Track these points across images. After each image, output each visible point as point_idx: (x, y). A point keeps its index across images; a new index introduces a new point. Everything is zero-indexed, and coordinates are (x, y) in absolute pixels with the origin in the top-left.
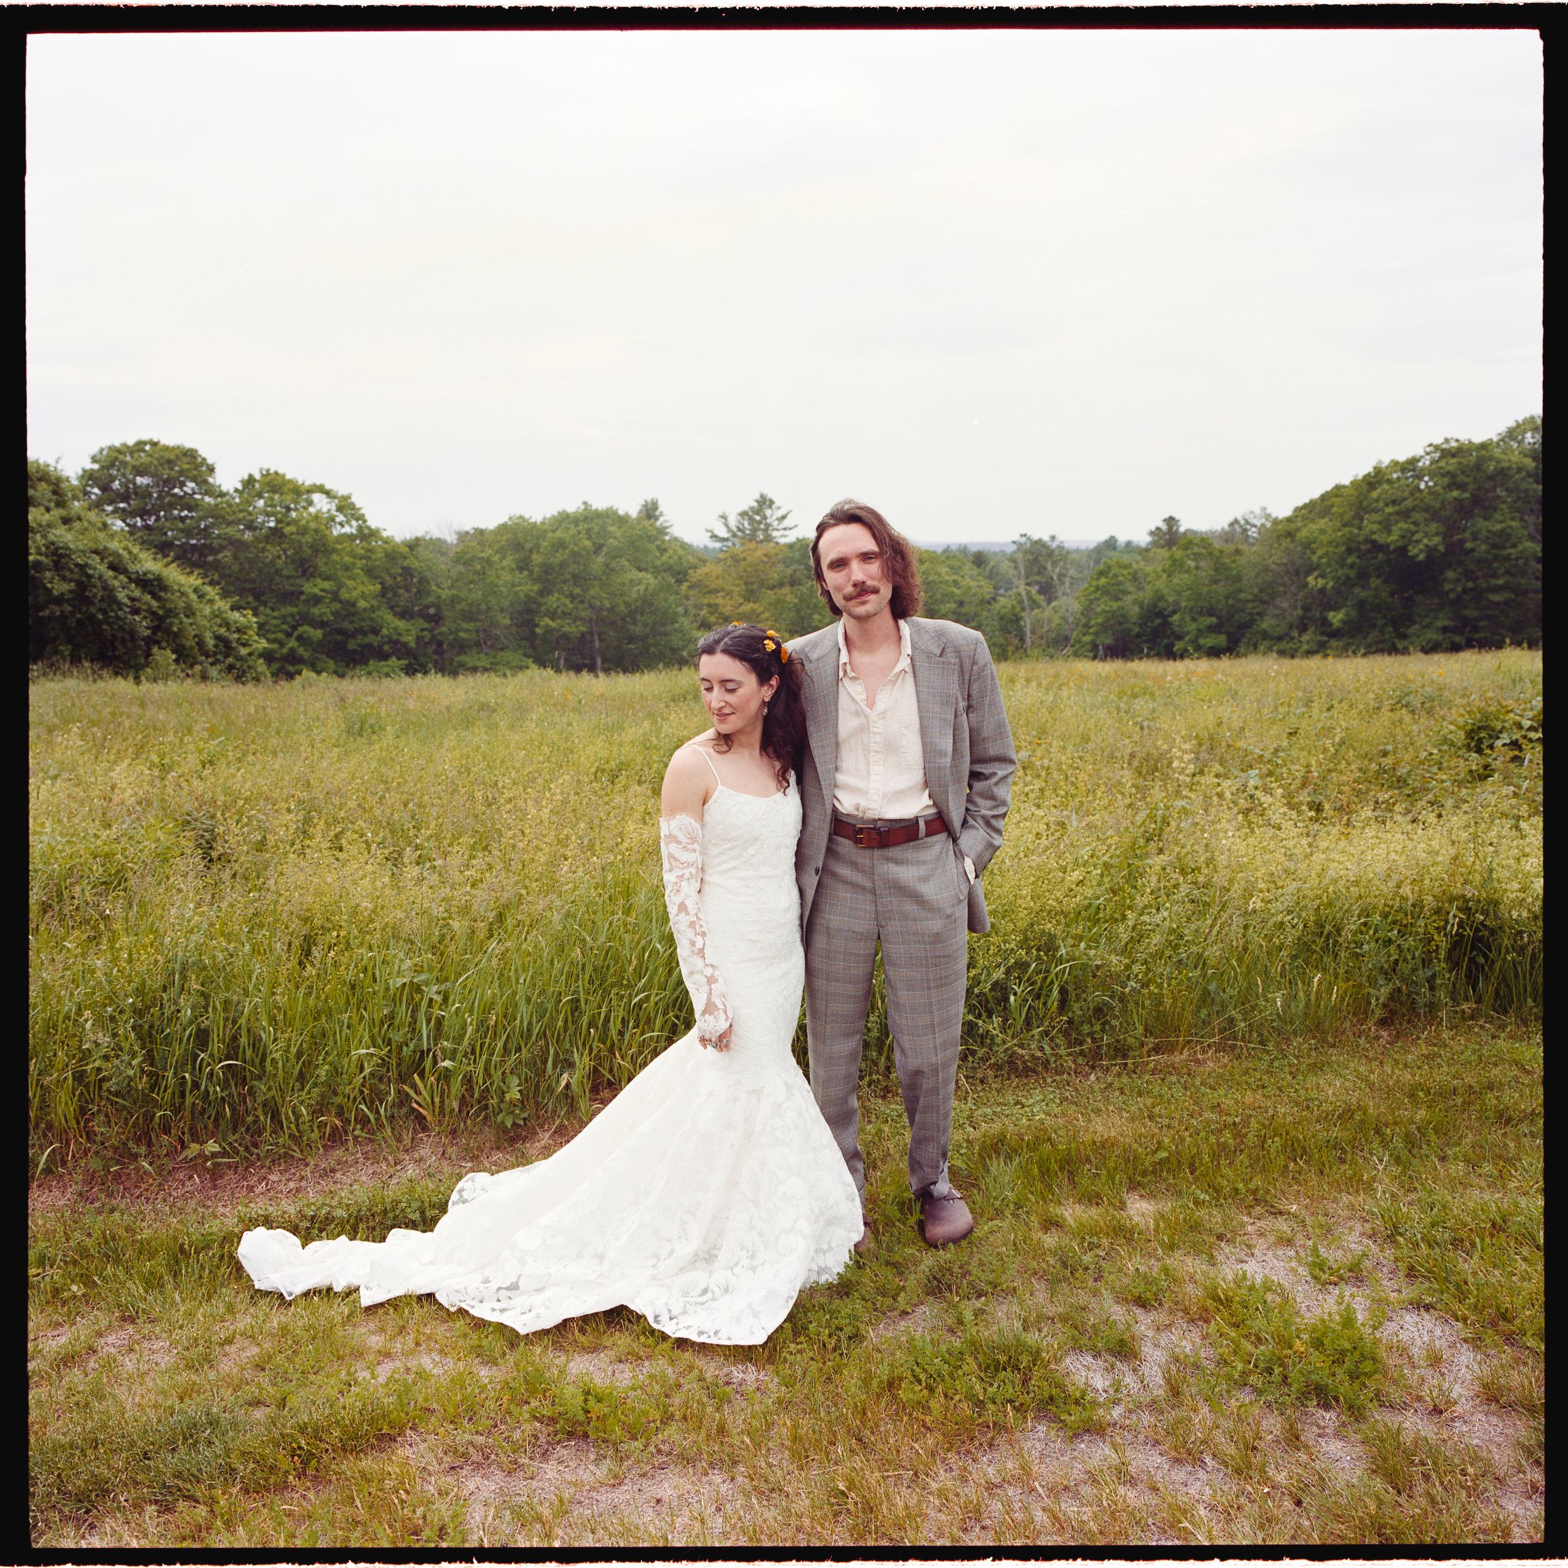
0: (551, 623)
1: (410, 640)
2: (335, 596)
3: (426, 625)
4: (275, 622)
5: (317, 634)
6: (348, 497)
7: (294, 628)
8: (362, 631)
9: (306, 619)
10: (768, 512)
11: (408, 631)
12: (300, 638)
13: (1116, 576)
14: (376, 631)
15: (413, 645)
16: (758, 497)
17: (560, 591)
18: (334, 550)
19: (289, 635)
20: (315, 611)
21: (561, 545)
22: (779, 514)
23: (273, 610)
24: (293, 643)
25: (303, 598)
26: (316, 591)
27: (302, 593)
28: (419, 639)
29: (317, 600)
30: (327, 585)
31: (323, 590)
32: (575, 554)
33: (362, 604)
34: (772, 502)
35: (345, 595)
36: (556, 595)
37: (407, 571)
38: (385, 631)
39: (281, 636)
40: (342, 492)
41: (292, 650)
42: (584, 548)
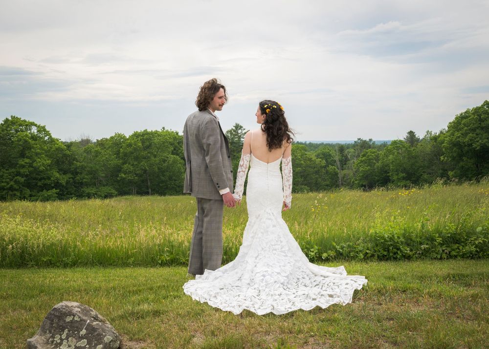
0: (123, 175)
1: (63, 182)
2: (31, 165)
3: (72, 176)
4: (6, 175)
5: (22, 180)
6: (44, 127)
7: (14, 177)
8: (44, 178)
9: (18, 174)
10: (240, 131)
11: (63, 179)
12: (16, 182)
13: (368, 156)
14: (49, 178)
15: (64, 184)
16: (235, 125)
17: (129, 164)
18: (33, 148)
19: (11, 180)
20: (22, 171)
21: (130, 145)
22: (244, 132)
23: (7, 170)
24: (12, 183)
25: (18, 165)
26: (23, 163)
27: (18, 164)
28: (67, 183)
29: (23, 167)
30: (27, 161)
31: (25, 163)
32: (135, 149)
33: (42, 168)
34: (241, 127)
35: (35, 164)
36: (127, 164)
37: (65, 156)
38: (52, 179)
39: (8, 180)
40: (42, 125)
41: (12, 185)
42: (139, 147)
